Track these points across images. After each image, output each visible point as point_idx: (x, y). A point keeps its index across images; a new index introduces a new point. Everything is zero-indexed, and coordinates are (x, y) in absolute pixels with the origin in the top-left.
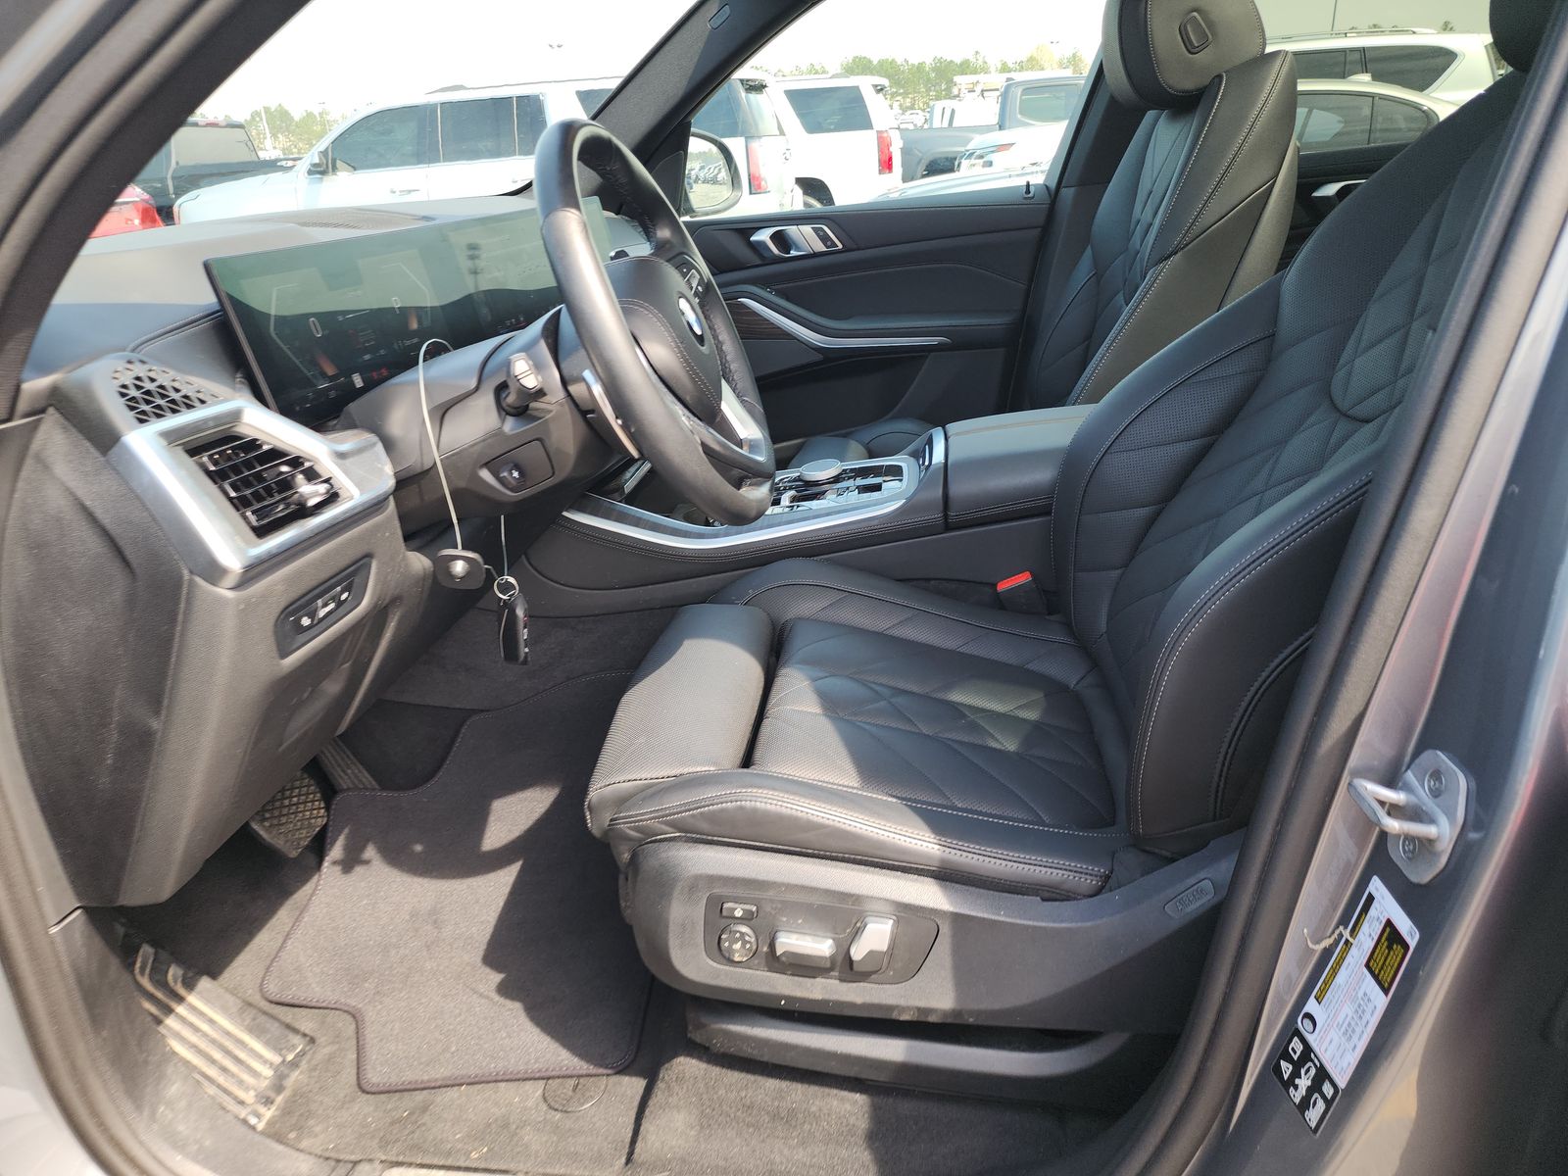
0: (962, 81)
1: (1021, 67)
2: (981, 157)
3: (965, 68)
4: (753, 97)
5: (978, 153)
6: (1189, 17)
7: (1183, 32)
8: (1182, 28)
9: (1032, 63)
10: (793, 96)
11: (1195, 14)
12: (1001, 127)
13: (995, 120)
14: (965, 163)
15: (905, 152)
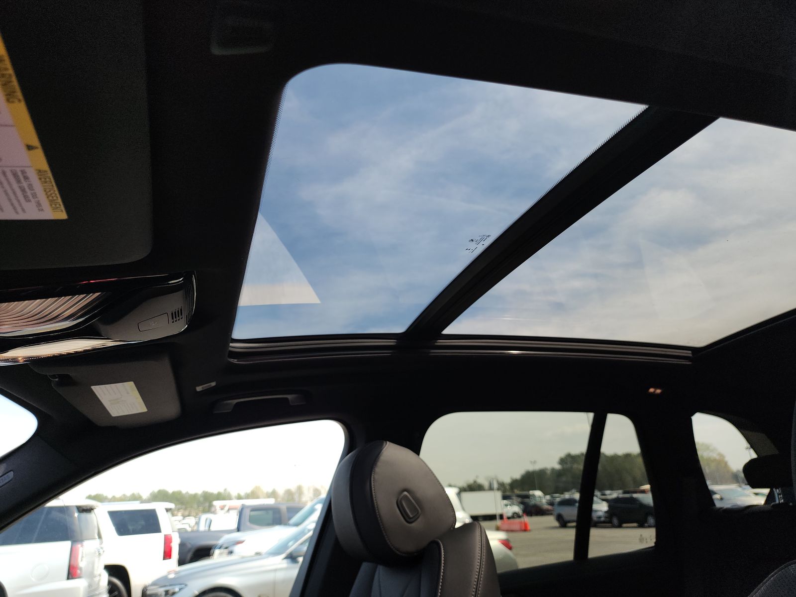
0: (217, 504)
1: (248, 497)
2: (226, 548)
3: (219, 497)
4: (84, 515)
5: (225, 546)
6: (402, 495)
7: (399, 506)
8: (399, 502)
9: (253, 495)
10: (113, 515)
11: (405, 493)
12: (238, 530)
13: (235, 526)
14: (217, 552)
15: (182, 546)
